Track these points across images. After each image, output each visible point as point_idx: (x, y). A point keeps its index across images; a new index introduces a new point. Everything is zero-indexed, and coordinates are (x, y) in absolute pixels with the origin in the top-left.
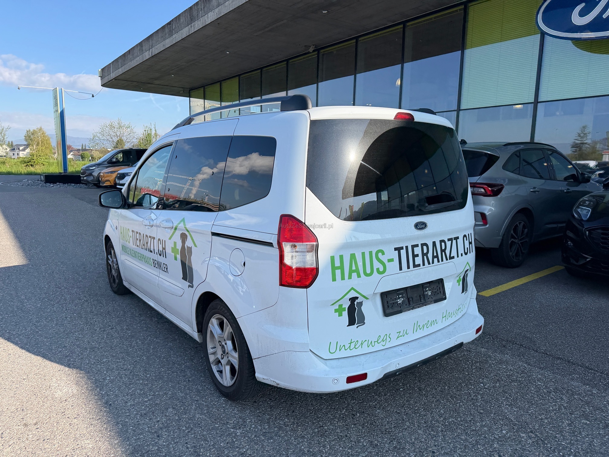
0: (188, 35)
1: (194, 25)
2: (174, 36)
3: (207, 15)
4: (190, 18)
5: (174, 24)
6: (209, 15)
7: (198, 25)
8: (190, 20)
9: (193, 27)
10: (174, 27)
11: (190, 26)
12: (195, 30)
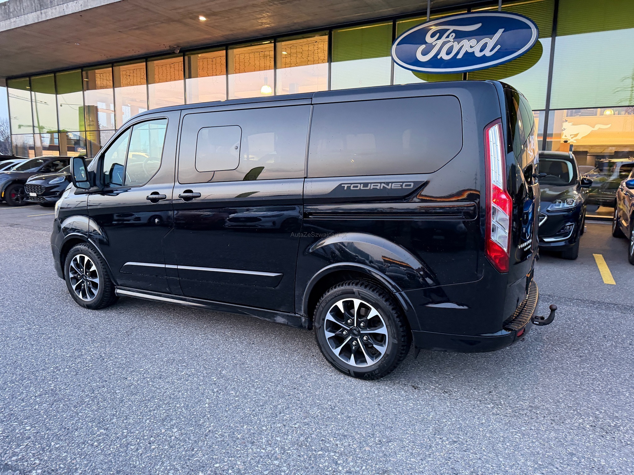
0: (36, 21)
1: (45, 13)
2: (12, 20)
3: (66, 4)
4: (40, 4)
5: (11, 6)
6: (70, 6)
7: (52, 13)
8: (39, 6)
9: (44, 15)
10: (11, 10)
11: (39, 12)
12: (48, 18)
